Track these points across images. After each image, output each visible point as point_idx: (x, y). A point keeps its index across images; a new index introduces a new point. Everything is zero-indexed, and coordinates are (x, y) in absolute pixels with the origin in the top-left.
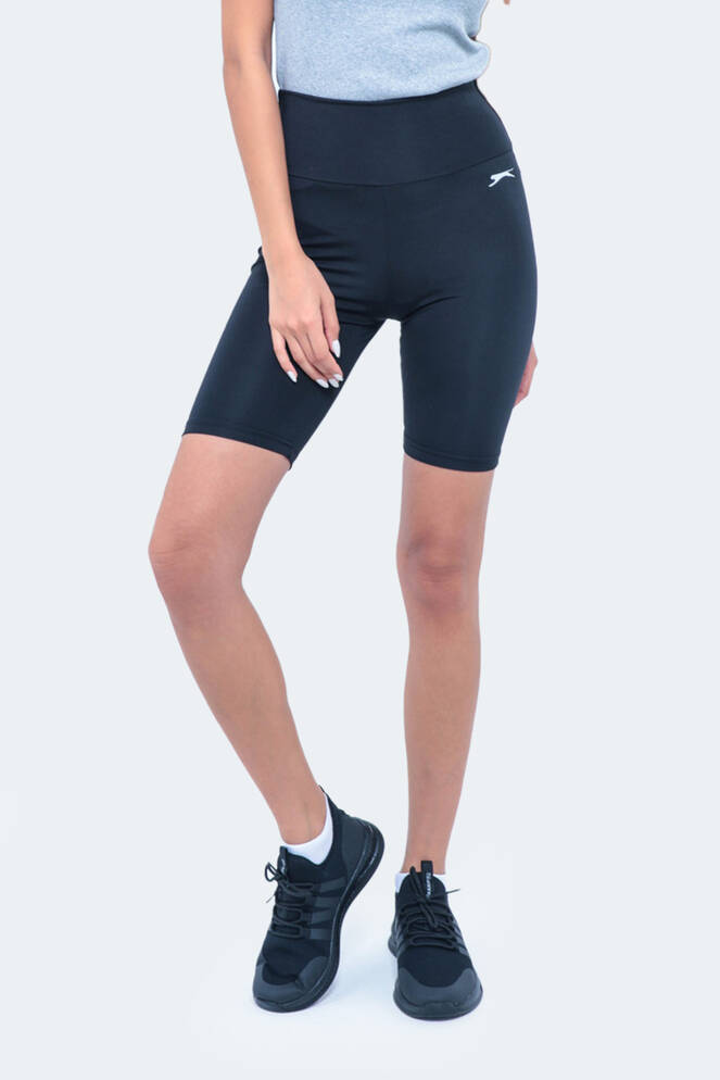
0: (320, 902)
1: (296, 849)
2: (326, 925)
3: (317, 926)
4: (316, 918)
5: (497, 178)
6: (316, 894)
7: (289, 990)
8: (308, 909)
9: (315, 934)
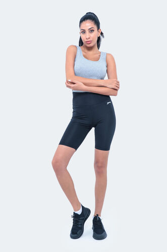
0: (80, 221)
1: (76, 212)
4: (79, 223)
5: (108, 103)
7: (75, 235)
9: (79, 226)
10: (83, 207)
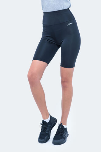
0: (48, 128)
1: (45, 120)
2: (49, 131)
3: (47, 131)
4: (47, 130)
5: (69, 24)
6: (47, 127)
7: (43, 140)
8: (46, 129)
9: (47, 132)
10: (51, 117)
